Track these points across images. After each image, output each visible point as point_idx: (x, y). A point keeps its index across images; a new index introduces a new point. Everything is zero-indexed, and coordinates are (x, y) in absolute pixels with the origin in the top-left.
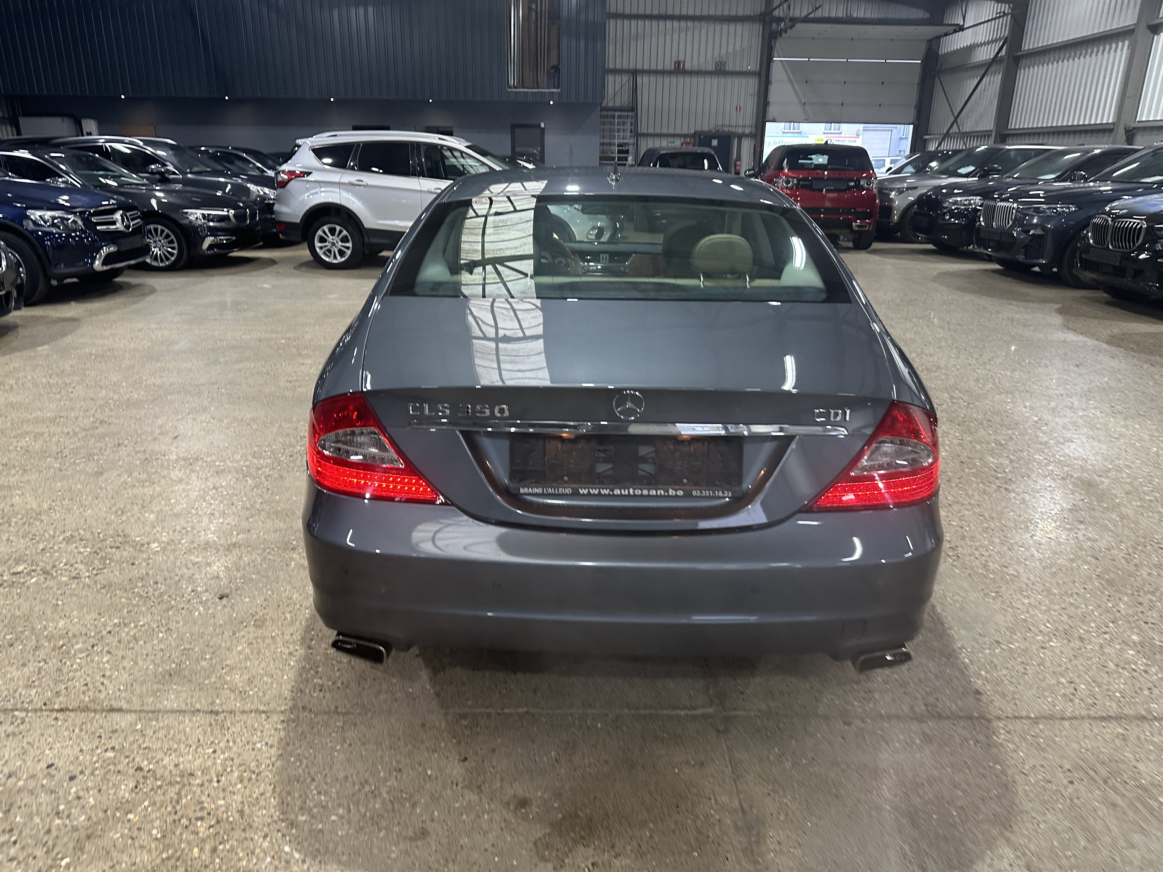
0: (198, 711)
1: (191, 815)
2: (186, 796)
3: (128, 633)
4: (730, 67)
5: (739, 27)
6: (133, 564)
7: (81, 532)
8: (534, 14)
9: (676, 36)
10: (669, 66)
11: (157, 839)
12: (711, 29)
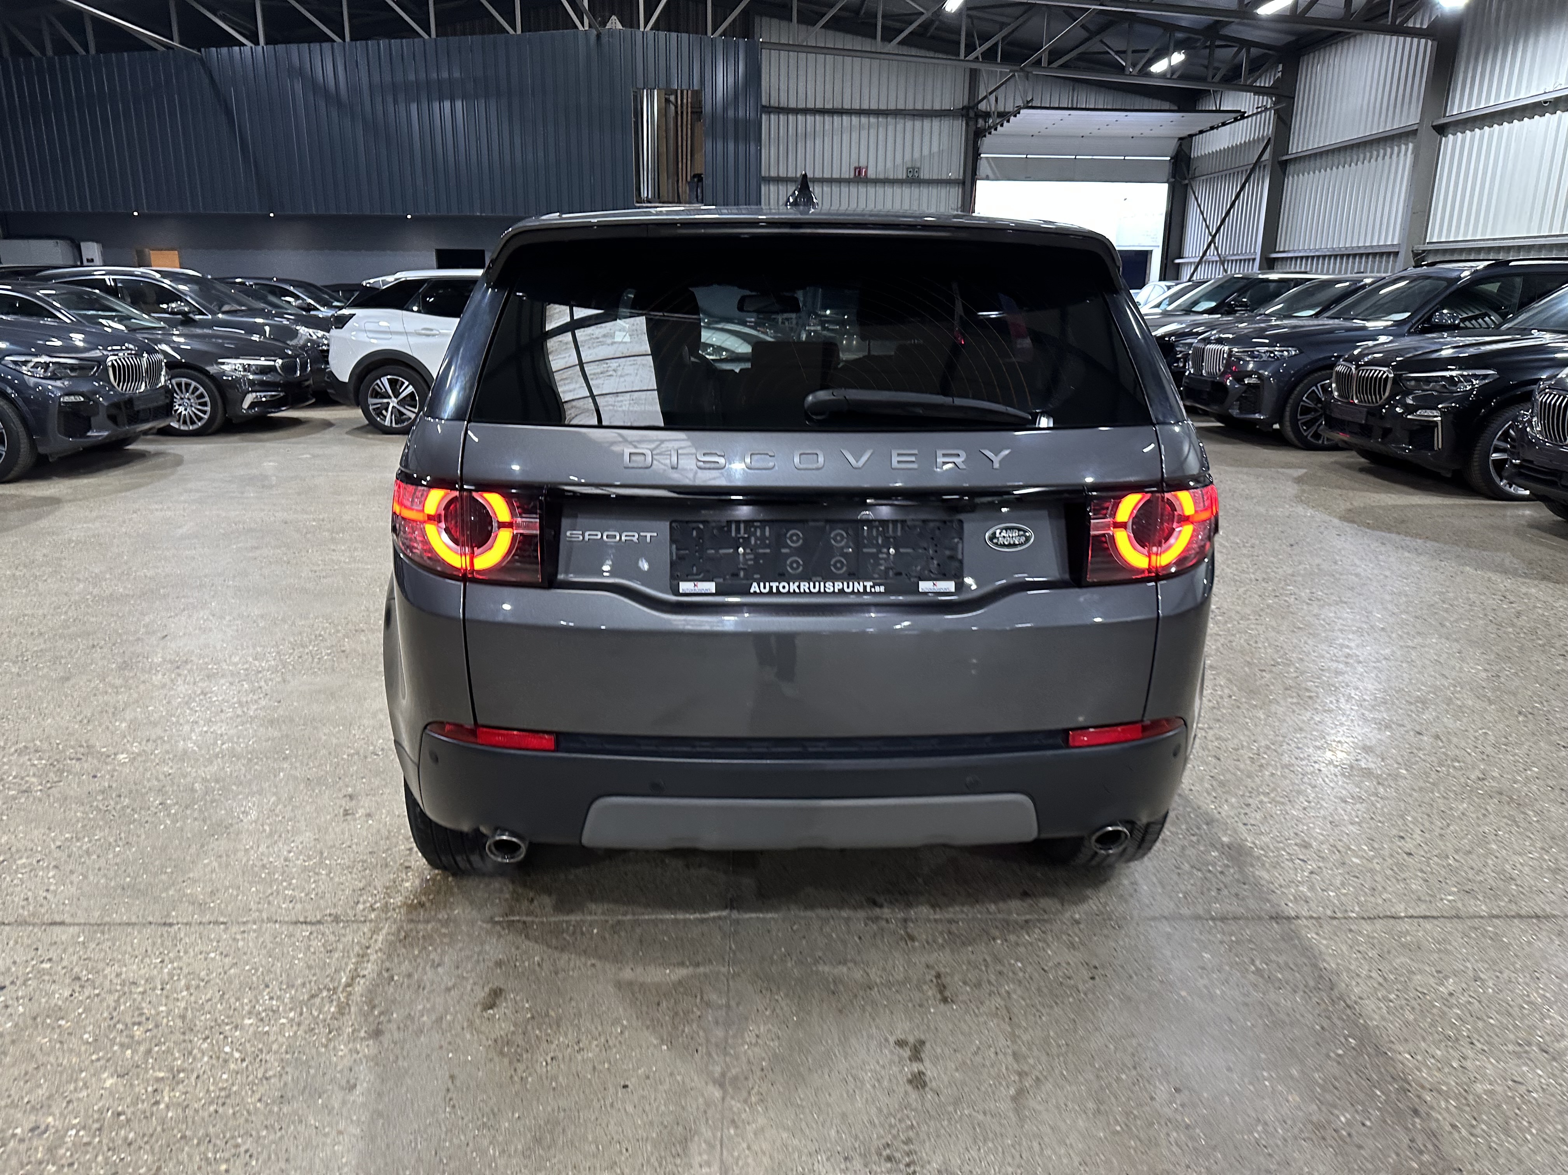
0: (150, 923)
1: (129, 1020)
2: (125, 1003)
3: (81, 847)
4: (925, 175)
5: (936, 122)
6: (95, 777)
7: (38, 743)
8: (672, 107)
9: (855, 135)
10: (847, 173)
11: (88, 1043)
12: (900, 127)
